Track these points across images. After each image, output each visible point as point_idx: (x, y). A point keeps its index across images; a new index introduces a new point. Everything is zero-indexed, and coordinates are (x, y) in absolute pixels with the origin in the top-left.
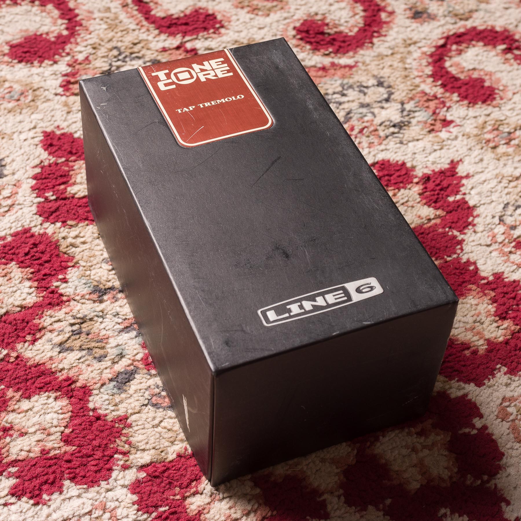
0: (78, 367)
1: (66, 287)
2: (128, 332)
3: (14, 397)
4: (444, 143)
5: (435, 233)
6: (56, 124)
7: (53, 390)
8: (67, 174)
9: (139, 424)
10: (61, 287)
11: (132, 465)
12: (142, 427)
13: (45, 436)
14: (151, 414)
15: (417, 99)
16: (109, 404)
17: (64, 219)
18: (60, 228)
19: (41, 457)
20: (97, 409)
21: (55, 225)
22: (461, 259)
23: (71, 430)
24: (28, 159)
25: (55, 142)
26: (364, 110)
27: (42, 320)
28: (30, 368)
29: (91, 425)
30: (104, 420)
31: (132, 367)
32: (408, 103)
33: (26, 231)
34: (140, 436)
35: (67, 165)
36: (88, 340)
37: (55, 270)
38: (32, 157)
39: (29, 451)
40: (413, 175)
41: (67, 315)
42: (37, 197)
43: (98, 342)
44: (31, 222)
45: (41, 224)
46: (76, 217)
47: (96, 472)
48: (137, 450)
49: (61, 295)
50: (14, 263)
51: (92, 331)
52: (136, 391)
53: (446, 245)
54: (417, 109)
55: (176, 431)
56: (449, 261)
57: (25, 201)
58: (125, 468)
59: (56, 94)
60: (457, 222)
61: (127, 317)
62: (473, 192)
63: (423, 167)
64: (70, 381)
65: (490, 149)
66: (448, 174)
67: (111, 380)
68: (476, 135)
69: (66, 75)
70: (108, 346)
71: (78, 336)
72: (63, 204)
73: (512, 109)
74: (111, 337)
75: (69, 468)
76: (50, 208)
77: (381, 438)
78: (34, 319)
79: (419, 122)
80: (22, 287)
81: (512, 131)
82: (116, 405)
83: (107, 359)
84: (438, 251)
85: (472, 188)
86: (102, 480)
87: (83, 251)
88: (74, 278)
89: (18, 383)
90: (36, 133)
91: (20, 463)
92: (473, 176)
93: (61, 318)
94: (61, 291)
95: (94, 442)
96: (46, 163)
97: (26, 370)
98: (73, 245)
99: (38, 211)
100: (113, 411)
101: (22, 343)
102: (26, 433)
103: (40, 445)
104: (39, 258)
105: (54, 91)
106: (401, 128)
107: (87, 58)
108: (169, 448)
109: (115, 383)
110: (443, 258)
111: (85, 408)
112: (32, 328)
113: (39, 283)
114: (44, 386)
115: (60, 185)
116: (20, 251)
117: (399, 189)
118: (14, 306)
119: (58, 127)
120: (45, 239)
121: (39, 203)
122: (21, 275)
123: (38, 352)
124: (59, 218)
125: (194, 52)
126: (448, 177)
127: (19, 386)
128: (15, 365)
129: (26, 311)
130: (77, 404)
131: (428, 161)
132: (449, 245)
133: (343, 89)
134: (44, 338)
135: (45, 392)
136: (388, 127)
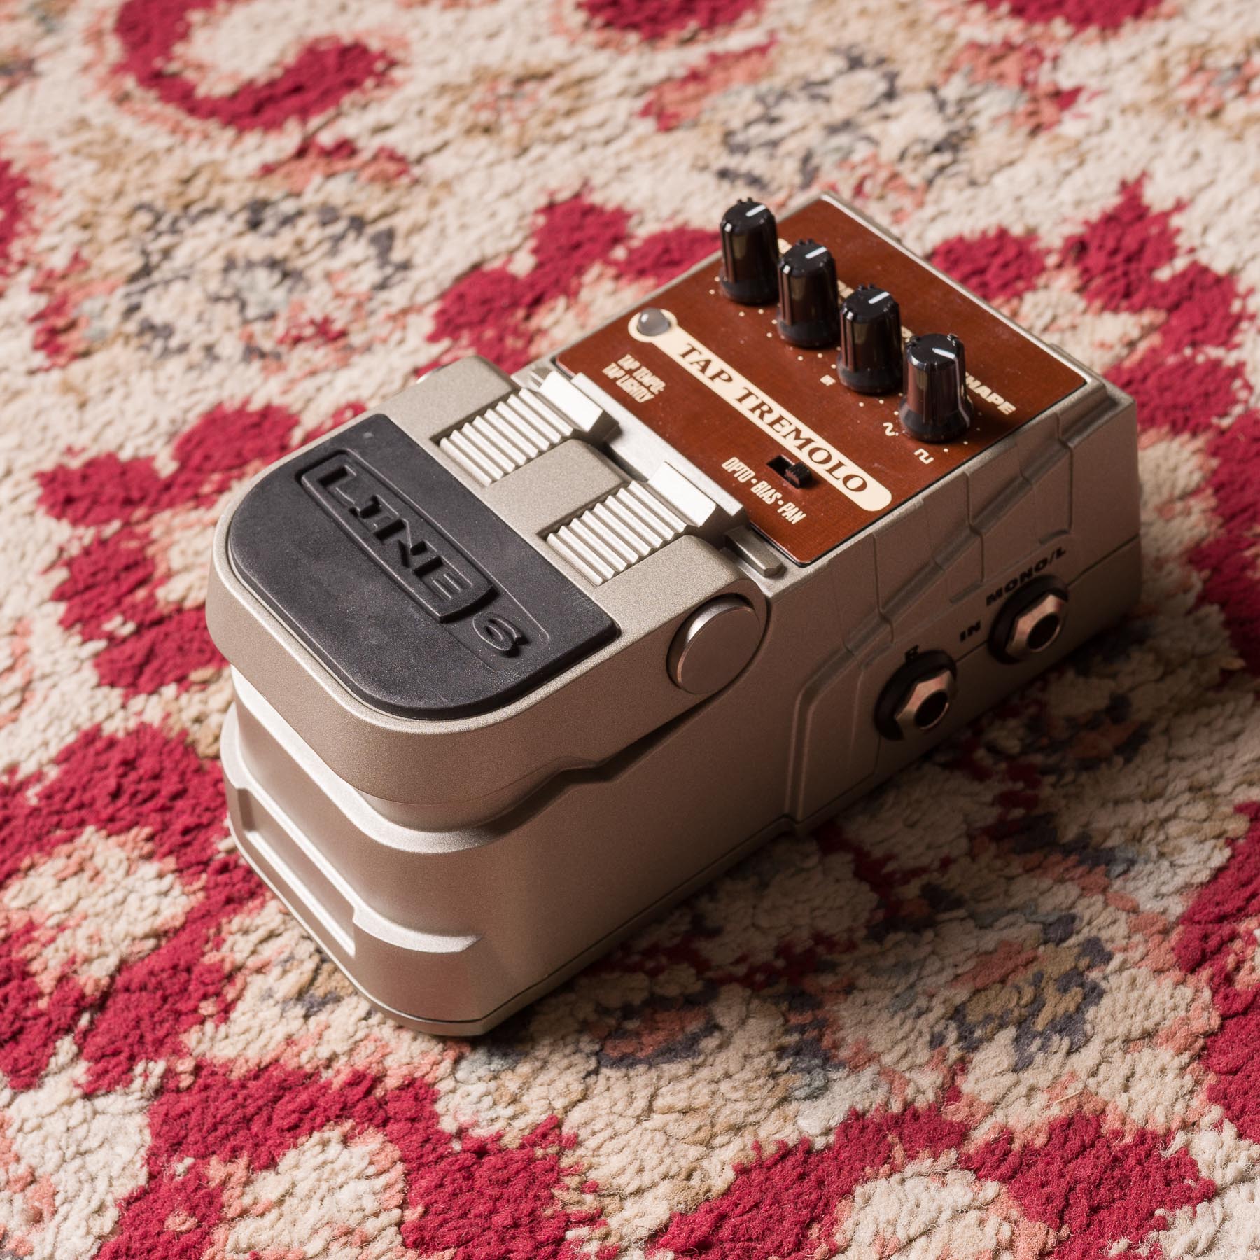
0: (372, 1037)
3: (230, 1176)
4: (1085, 146)
5: (1160, 371)
6: (61, 445)
7: (328, 1120)
8: (140, 557)
9: (597, 1128)
11: (625, 1243)
12: (609, 1132)
13: (358, 1250)
14: (620, 1090)
15: (965, 67)
16: (495, 1104)
17: (178, 673)
18: (177, 698)
20: (467, 1130)
21: (160, 695)
23: (420, 1209)
24: (23, 556)
25: (77, 490)
26: (843, 139)
27: (225, 948)
28: (243, 1086)
29: (470, 1177)
30: (500, 1151)
32: (946, 81)
33: (91, 737)
34: (614, 1158)
35: (132, 536)
37: (207, 809)
38: (31, 548)
40: (1038, 252)
42: (84, 642)
44: (93, 709)
45: (124, 706)
46: (208, 655)
48: (622, 1199)
50: (90, 830)
53: (1202, 389)
54: (977, 89)
55: (706, 1107)
56: (1230, 428)
57: (56, 662)
59: (32, 372)
60: (1204, 326)
62: (1211, 239)
63: (1056, 224)
64: (365, 1082)
65: (1207, 125)
66: (1127, 217)
68: (1156, 101)
69: (40, 317)
72: (162, 637)
73: (1217, 8)
76: (130, 658)
78: (203, 954)
79: (995, 120)
80: (138, 884)
81: (1241, 58)
82: (514, 1100)
84: (1189, 413)
85: (1205, 230)
89: (227, 1137)
90: (17, 484)
92: (1192, 201)
93: (273, 926)
95: (496, 1218)
96: (74, 550)
97: (234, 1096)
99: (102, 677)
100: (514, 1117)
101: (197, 1027)
104: (154, 794)
105: (23, 367)
106: (955, 148)
107: (76, 259)
108: (705, 1163)
110: (1209, 426)
111: (434, 1138)
112: (207, 978)
113: (178, 858)
114: (301, 1120)
115: (132, 590)
116: (96, 792)
117: (1019, 295)
118: (134, 939)
119: (70, 451)
120: (148, 739)
121: (97, 655)
122: (122, 855)
123: (248, 1036)
124: (165, 675)
125: (345, 148)
126: (1131, 223)
127: (233, 1142)
128: (201, 1091)
129: (174, 942)
130: (409, 1133)
131: (1061, 204)
132: (1212, 388)
133: (768, 107)
134: (248, 995)
135: (310, 1134)
136: (922, 157)
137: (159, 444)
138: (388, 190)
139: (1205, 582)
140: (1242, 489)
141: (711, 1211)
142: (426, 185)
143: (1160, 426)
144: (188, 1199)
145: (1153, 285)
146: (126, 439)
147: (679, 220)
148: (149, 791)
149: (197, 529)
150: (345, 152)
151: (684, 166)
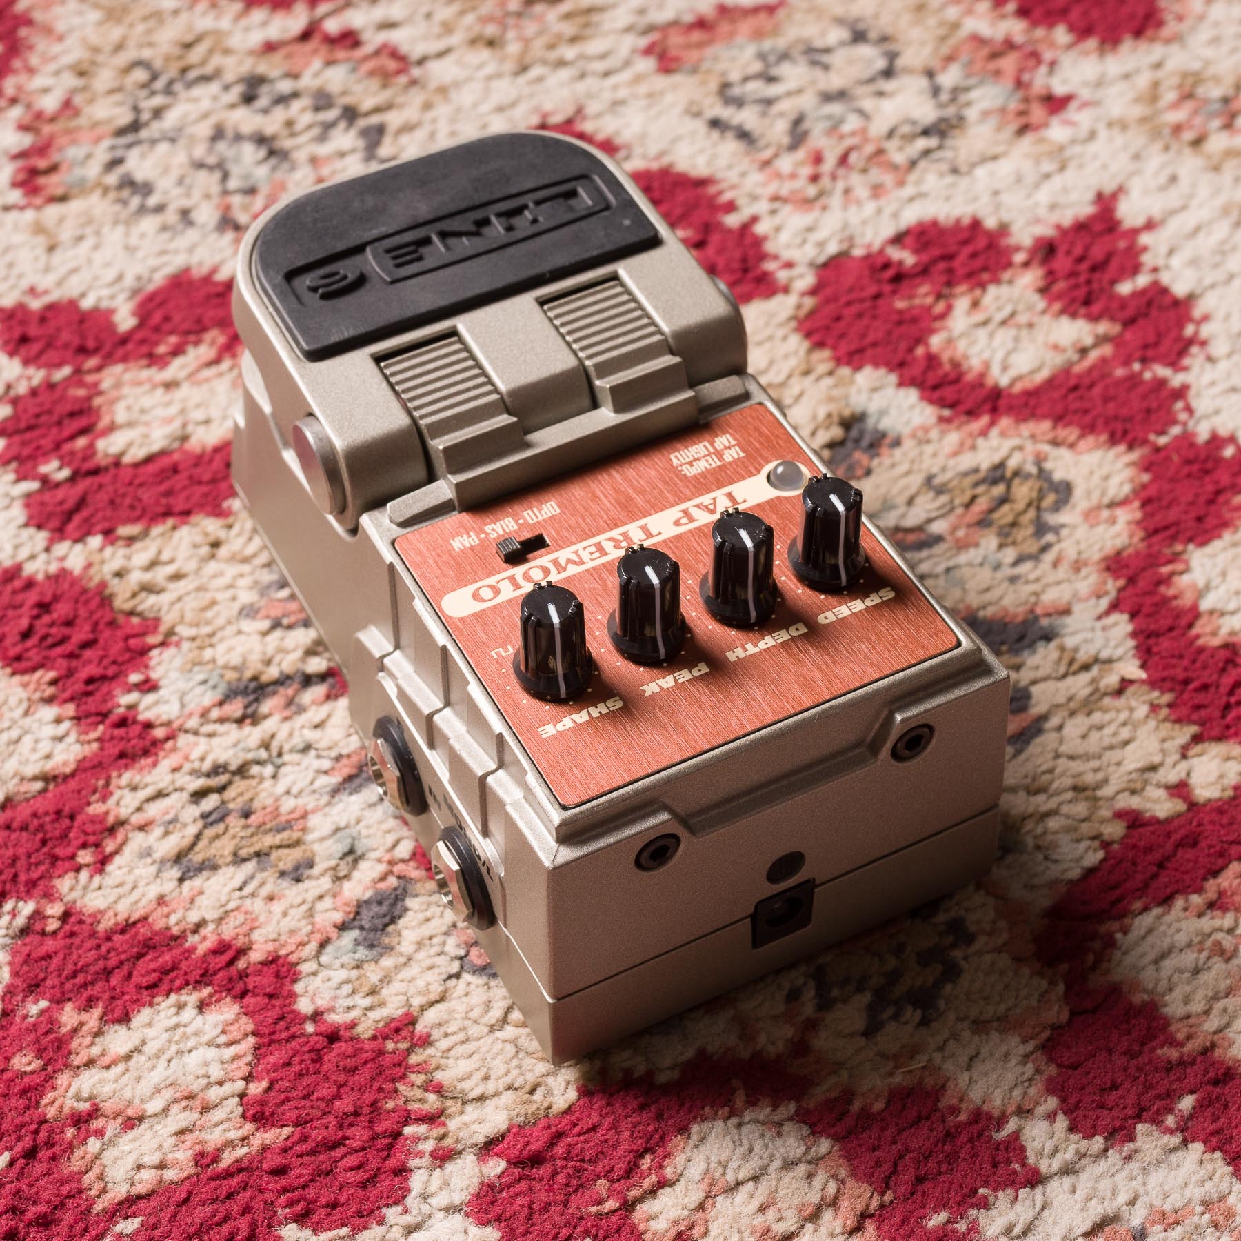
0: (243, 909)
1: (156, 703)
2: (356, 790)
3: (82, 1024)
4: (1068, 153)
5: (1107, 381)
6: (25, 284)
7: (187, 984)
8: (86, 406)
9: (450, 1031)
10: (141, 707)
11: (460, 1147)
12: (461, 1036)
13: (197, 1116)
14: (478, 997)
15: (964, 58)
16: (353, 993)
17: (106, 525)
18: (101, 549)
19: (198, 1175)
20: (322, 1013)
21: (85, 544)
22: (1194, 435)
23: (264, 1084)
25: (33, 331)
26: (835, 109)
27: (111, 802)
28: (109, 938)
29: (318, 1060)
30: (352, 1039)
31: (392, 881)
32: (944, 68)
33: (10, 574)
34: (462, 1062)
35: (81, 384)
36: (249, 831)
37: (114, 662)
39: (161, 1166)
40: (1008, 247)
41: (177, 775)
42: (18, 481)
43: (278, 831)
44: (17, 547)
45: (47, 550)
46: (138, 512)
47: (363, 1185)
48: (464, 1103)
49: (148, 726)
51: (256, 804)
52: (420, 945)
53: (1145, 404)
54: (972, 81)
56: (1166, 447)
58: (443, 1157)
59: (7, 209)
60: (1156, 344)
61: (344, 752)
62: (1176, 262)
63: (1029, 223)
64: (228, 952)
65: (1187, 151)
66: (1098, 227)
67: (342, 927)
68: (1143, 120)
69: (22, 155)
70: (310, 837)
71: (220, 827)
72: (95, 487)
73: (1215, 41)
74: (314, 811)
75: (285, 1190)
76: (61, 503)
77: (1119, 936)
78: (89, 804)
79: (986, 114)
80: (35, 726)
81: (1230, 93)
82: (373, 992)
83: (316, 871)
84: (1128, 426)
85: (1171, 252)
86: (387, 1205)
87: (179, 599)
88: (174, 675)
89: (85, 985)
91: (141, 1204)
92: (1162, 222)
93: (161, 785)
94: (143, 716)
95: (337, 1104)
96: (22, 389)
97: (99, 946)
98: (148, 588)
99: (31, 518)
100: (370, 1008)
101: (71, 874)
102: (141, 1119)
103: (188, 1144)
104: (64, 640)
106: (943, 134)
107: (67, 104)
108: (550, 1080)
109: (354, 934)
110: (1145, 442)
111: (289, 1018)
112: (89, 828)
113: (78, 706)
114: (160, 980)
115: (73, 437)
116: (7, 629)
117: (983, 286)
118: (22, 779)
119: (32, 291)
120: (66, 586)
121: (28, 496)
122: (23, 694)
123: (121, 890)
124: (93, 525)
125: (349, 39)
126: (1100, 234)
127: (89, 992)
128: (66, 937)
129: (62, 788)
130: (265, 1008)
131: (1037, 204)
132: (1154, 405)
133: (767, 66)
134: (127, 850)
135: (168, 996)
136: (910, 138)
137: (121, 298)
138: (385, 86)
139: (1120, 590)
140: (1169, 507)
141: (549, 1127)
142: (423, 87)
143: (1098, 434)
144: (37, 1041)
145: (1113, 297)
146: (90, 288)
147: (665, 161)
148: (59, 637)
149: (147, 387)
150: (348, 42)
151: (679, 109)
